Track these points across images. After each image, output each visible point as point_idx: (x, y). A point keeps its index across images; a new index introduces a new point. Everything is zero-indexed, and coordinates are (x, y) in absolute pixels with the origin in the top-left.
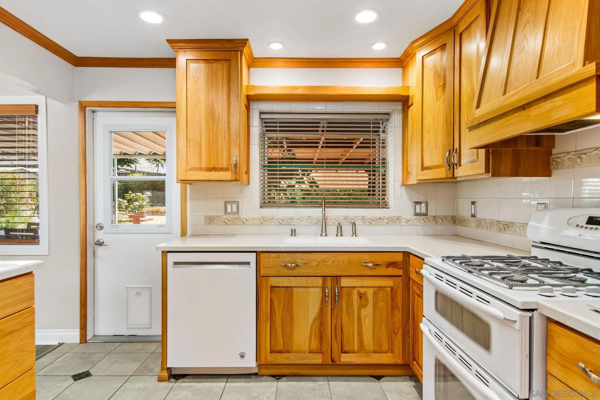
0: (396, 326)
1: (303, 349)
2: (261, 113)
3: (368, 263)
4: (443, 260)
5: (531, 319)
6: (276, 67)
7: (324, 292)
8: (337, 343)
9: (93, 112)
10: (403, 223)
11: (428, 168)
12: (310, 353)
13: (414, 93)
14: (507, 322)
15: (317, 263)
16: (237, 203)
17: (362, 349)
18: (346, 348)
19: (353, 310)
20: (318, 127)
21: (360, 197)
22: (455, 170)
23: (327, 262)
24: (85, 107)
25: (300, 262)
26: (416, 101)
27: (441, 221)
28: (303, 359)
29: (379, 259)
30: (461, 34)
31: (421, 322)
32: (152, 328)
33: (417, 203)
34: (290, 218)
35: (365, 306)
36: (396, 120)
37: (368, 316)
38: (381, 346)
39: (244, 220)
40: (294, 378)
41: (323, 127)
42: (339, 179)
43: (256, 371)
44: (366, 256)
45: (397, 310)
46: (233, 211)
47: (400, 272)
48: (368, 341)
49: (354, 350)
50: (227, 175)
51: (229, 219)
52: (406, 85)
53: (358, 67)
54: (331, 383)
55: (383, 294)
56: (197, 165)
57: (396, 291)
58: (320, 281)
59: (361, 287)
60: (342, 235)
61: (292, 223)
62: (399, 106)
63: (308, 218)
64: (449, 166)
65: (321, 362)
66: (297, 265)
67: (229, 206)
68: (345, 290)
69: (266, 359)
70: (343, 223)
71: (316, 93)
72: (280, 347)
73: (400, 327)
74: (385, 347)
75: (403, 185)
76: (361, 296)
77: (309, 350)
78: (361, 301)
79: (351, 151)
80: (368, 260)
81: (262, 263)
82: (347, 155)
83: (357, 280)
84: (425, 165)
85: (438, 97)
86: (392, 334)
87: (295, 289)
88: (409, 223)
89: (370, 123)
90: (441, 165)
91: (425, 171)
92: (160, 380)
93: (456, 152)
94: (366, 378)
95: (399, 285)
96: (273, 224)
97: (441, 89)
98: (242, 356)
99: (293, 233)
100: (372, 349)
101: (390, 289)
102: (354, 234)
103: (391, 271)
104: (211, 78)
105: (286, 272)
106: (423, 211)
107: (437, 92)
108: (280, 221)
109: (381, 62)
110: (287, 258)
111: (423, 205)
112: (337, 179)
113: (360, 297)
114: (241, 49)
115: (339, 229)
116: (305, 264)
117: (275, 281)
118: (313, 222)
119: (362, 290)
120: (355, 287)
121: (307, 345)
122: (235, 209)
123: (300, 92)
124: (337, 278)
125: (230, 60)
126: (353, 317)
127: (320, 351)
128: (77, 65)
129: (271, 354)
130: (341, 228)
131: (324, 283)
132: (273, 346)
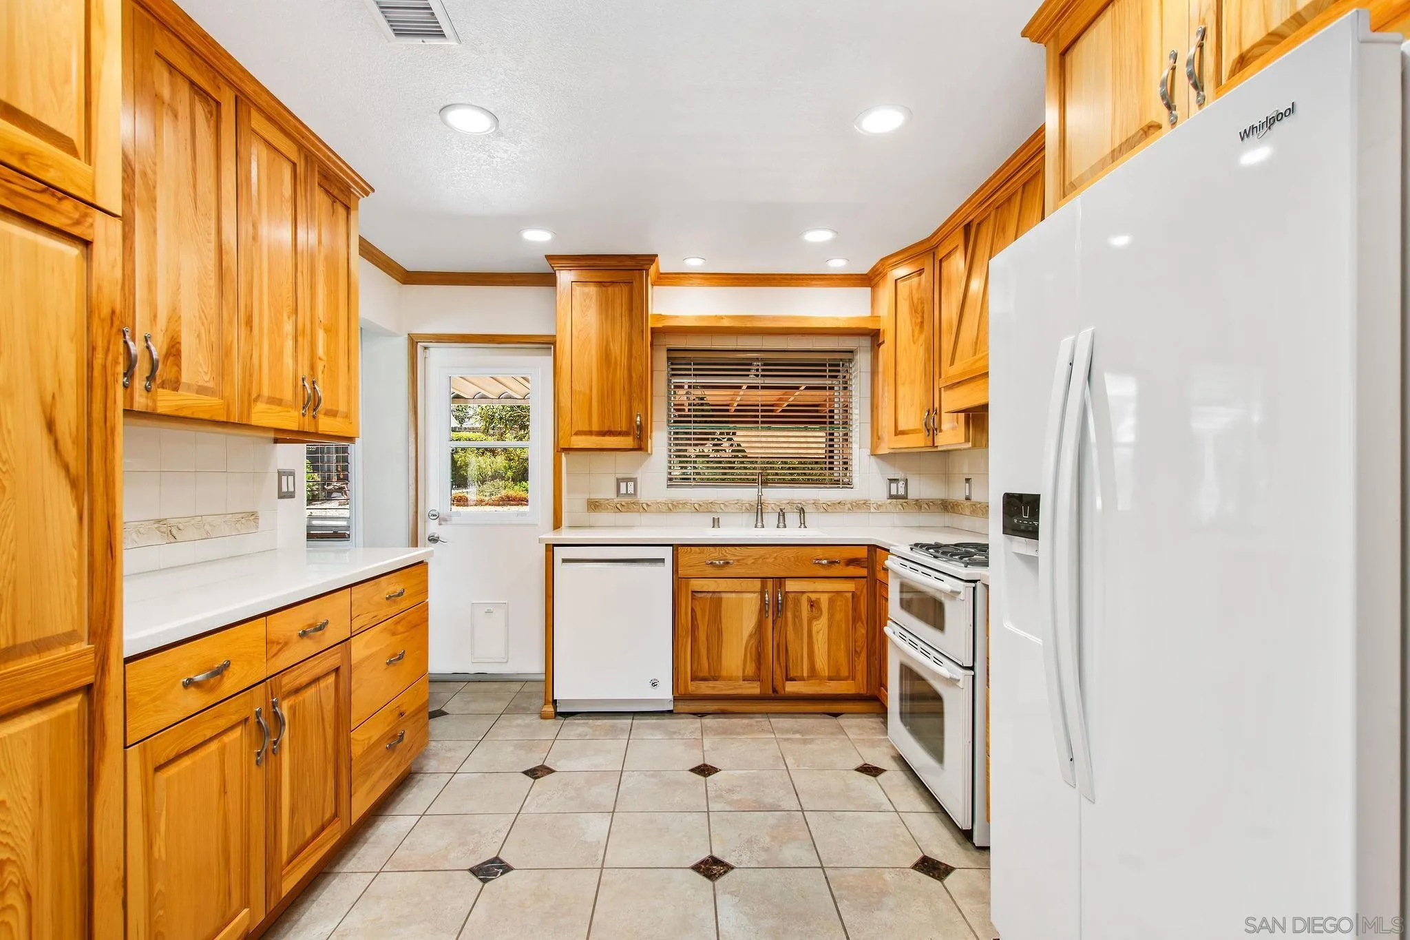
0: (859, 643)
1: (735, 674)
2: (669, 350)
3: (821, 560)
4: (912, 549)
5: (974, 589)
6: (692, 285)
7: (763, 599)
8: (781, 667)
9: (426, 348)
10: (872, 510)
11: (903, 433)
12: (744, 680)
13: (886, 325)
14: (954, 594)
15: (753, 561)
16: (634, 480)
17: (813, 674)
18: (792, 674)
19: (801, 625)
20: (749, 370)
21: (811, 472)
22: (935, 437)
23: (767, 558)
24: (417, 342)
25: (731, 558)
26: (888, 338)
27: (926, 506)
28: (735, 688)
29: (835, 554)
30: (941, 261)
31: (886, 625)
32: (508, 663)
33: (892, 481)
34: (710, 501)
35: (817, 618)
36: (862, 361)
37: (822, 632)
38: (838, 670)
39: (645, 506)
40: (721, 716)
41: (757, 370)
42: (775, 439)
43: (671, 707)
44: (819, 550)
45: (860, 623)
46: (629, 492)
47: (864, 572)
48: (822, 663)
49: (803, 676)
50: (628, 442)
51: (623, 503)
52: (876, 315)
53: (807, 285)
54: (772, 720)
55: (841, 601)
56: (586, 428)
57: (859, 598)
58: (758, 583)
59: (812, 592)
60: (785, 527)
61: (713, 510)
62: (866, 342)
63: (736, 502)
64: (928, 430)
65: (759, 691)
66: (728, 563)
67: (623, 485)
68: (790, 596)
69: (686, 688)
70: (787, 509)
71: (749, 325)
72: (705, 673)
73: (864, 645)
74: (844, 672)
75: (873, 454)
76: (813, 604)
77: (743, 677)
78: (812, 611)
79: (797, 394)
80: (821, 556)
81: (682, 561)
82: (791, 400)
83: (806, 583)
84: (900, 428)
85: (915, 338)
86: (853, 654)
87: (724, 595)
88: (881, 510)
89: (825, 365)
90: (919, 429)
91: (900, 436)
92: (543, 717)
93: (936, 414)
94: (819, 716)
95: (862, 589)
96: (687, 510)
97: (918, 328)
98: (654, 685)
99: (716, 523)
100: (827, 675)
101: (851, 594)
102: (803, 526)
103: (852, 571)
104: (606, 307)
105: (711, 571)
106: (902, 492)
107: (913, 330)
108: (696, 506)
109: (840, 279)
110: (715, 553)
111: (901, 484)
112: (770, 439)
113: (812, 606)
114: (646, 267)
115: (781, 517)
116: (738, 561)
117: (696, 584)
118: (744, 508)
119: (813, 597)
120: (804, 592)
121: (741, 671)
122: (631, 490)
123: (726, 323)
124: (780, 581)
125: (632, 282)
126: (802, 630)
127: (757, 677)
128: (405, 282)
129: (692, 683)
130: (784, 515)
131: (763, 587)
132: (695, 672)
